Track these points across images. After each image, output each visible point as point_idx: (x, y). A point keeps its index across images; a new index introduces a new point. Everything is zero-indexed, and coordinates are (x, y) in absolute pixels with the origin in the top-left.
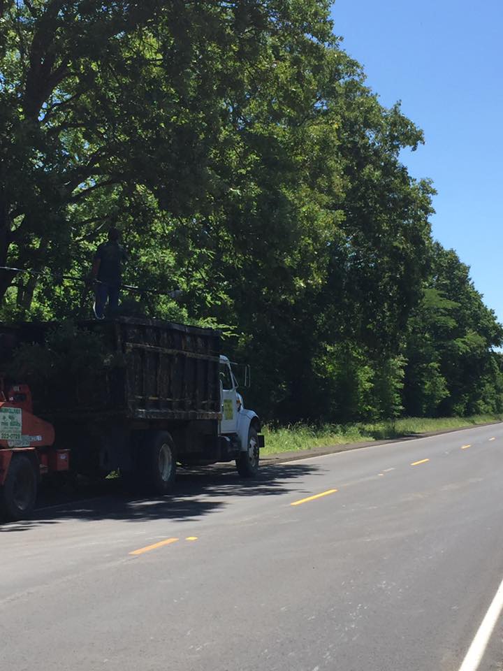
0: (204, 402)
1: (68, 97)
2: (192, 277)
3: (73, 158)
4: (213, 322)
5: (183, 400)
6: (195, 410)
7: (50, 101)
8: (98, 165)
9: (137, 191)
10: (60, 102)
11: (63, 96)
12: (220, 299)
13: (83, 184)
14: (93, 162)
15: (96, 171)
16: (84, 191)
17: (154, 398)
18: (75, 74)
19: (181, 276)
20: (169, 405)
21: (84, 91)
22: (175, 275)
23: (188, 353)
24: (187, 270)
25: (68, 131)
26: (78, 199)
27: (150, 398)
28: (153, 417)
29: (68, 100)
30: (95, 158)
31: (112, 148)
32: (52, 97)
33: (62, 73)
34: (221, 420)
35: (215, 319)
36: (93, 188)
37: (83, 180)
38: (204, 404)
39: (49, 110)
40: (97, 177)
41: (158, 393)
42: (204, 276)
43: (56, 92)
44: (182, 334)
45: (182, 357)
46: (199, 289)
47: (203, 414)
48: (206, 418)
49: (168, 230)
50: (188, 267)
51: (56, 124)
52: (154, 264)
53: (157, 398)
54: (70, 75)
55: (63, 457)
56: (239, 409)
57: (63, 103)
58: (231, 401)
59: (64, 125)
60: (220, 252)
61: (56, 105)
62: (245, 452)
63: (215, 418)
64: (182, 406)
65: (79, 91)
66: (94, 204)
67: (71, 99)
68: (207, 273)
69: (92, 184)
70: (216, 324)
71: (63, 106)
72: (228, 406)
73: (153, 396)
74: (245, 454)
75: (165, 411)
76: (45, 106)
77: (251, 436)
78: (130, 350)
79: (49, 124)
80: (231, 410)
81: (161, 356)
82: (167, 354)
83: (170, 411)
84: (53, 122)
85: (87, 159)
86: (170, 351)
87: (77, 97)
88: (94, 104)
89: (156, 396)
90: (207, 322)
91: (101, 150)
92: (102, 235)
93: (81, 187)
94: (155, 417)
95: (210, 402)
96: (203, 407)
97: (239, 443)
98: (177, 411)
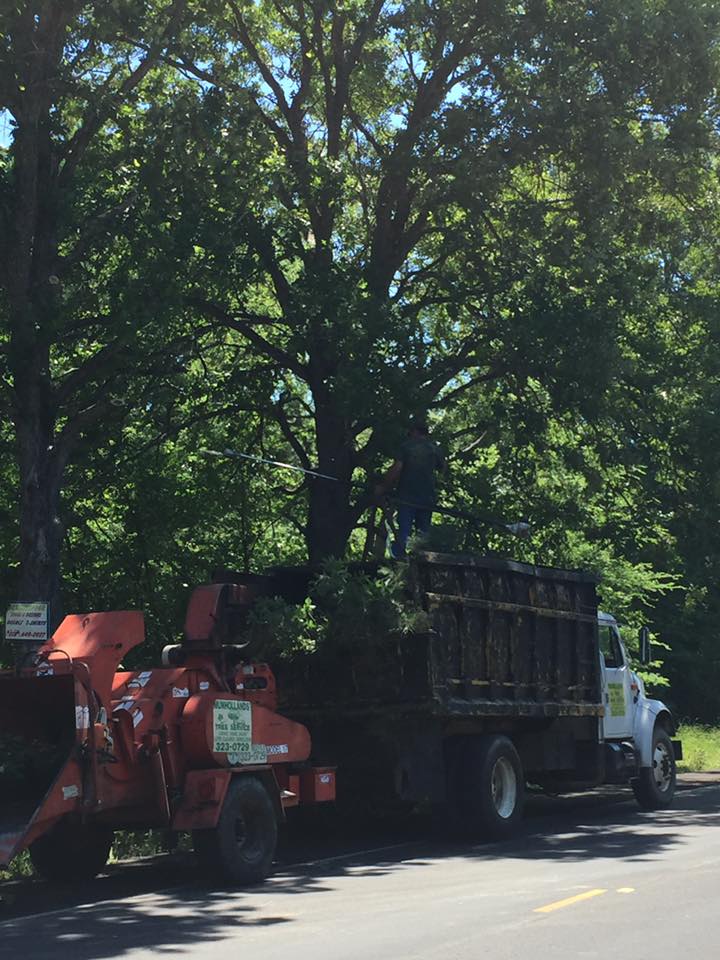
0: (570, 688)
1: (430, 261)
2: (613, 504)
3: (438, 346)
4: (647, 570)
5: (533, 685)
6: (555, 700)
7: (404, 270)
8: (473, 353)
9: (530, 387)
10: (417, 270)
11: (422, 261)
12: (657, 536)
13: (453, 381)
14: (466, 349)
15: (472, 362)
16: (455, 390)
17: (481, 683)
18: (436, 230)
19: (596, 505)
20: (509, 693)
21: (452, 253)
22: (588, 502)
23: (540, 610)
24: (607, 497)
25: (431, 308)
26: (448, 402)
27: (475, 682)
28: (479, 713)
29: (429, 266)
30: (469, 343)
31: (493, 328)
32: (407, 264)
33: (421, 230)
34: (602, 717)
35: (649, 565)
36: (467, 386)
37: (453, 374)
38: (572, 691)
39: (403, 282)
40: (473, 369)
41: (488, 675)
42: (631, 504)
43: (413, 255)
44: (530, 579)
45: (530, 617)
46: (624, 523)
47: (569, 708)
48: (576, 714)
49: (575, 439)
50: (607, 491)
51: (414, 300)
52: (558, 489)
53: (486, 683)
54: (431, 231)
55: (325, 779)
56: (636, 700)
57: (423, 270)
58: (621, 686)
59: (425, 301)
60: (653, 468)
61: (412, 273)
62: (647, 769)
63: (593, 714)
64: (532, 694)
65: (443, 251)
66: (469, 409)
67: (434, 263)
68: (635, 497)
69: (466, 379)
70: (651, 573)
71: (422, 275)
72: (617, 693)
73: (479, 680)
74: (646, 772)
75: (501, 703)
76: (397, 275)
77: (657, 742)
78: (437, 606)
79: (403, 300)
80: (621, 700)
81: (491, 614)
82: (501, 610)
83: (510, 703)
84: (409, 297)
85: (458, 346)
86: (508, 606)
87: (441, 260)
88: (464, 268)
89: (486, 680)
90: (638, 570)
91: (476, 331)
92: (482, 452)
93: (452, 385)
94: (483, 714)
95: (582, 688)
96: (570, 696)
97: (637, 753)
98: (524, 703)
